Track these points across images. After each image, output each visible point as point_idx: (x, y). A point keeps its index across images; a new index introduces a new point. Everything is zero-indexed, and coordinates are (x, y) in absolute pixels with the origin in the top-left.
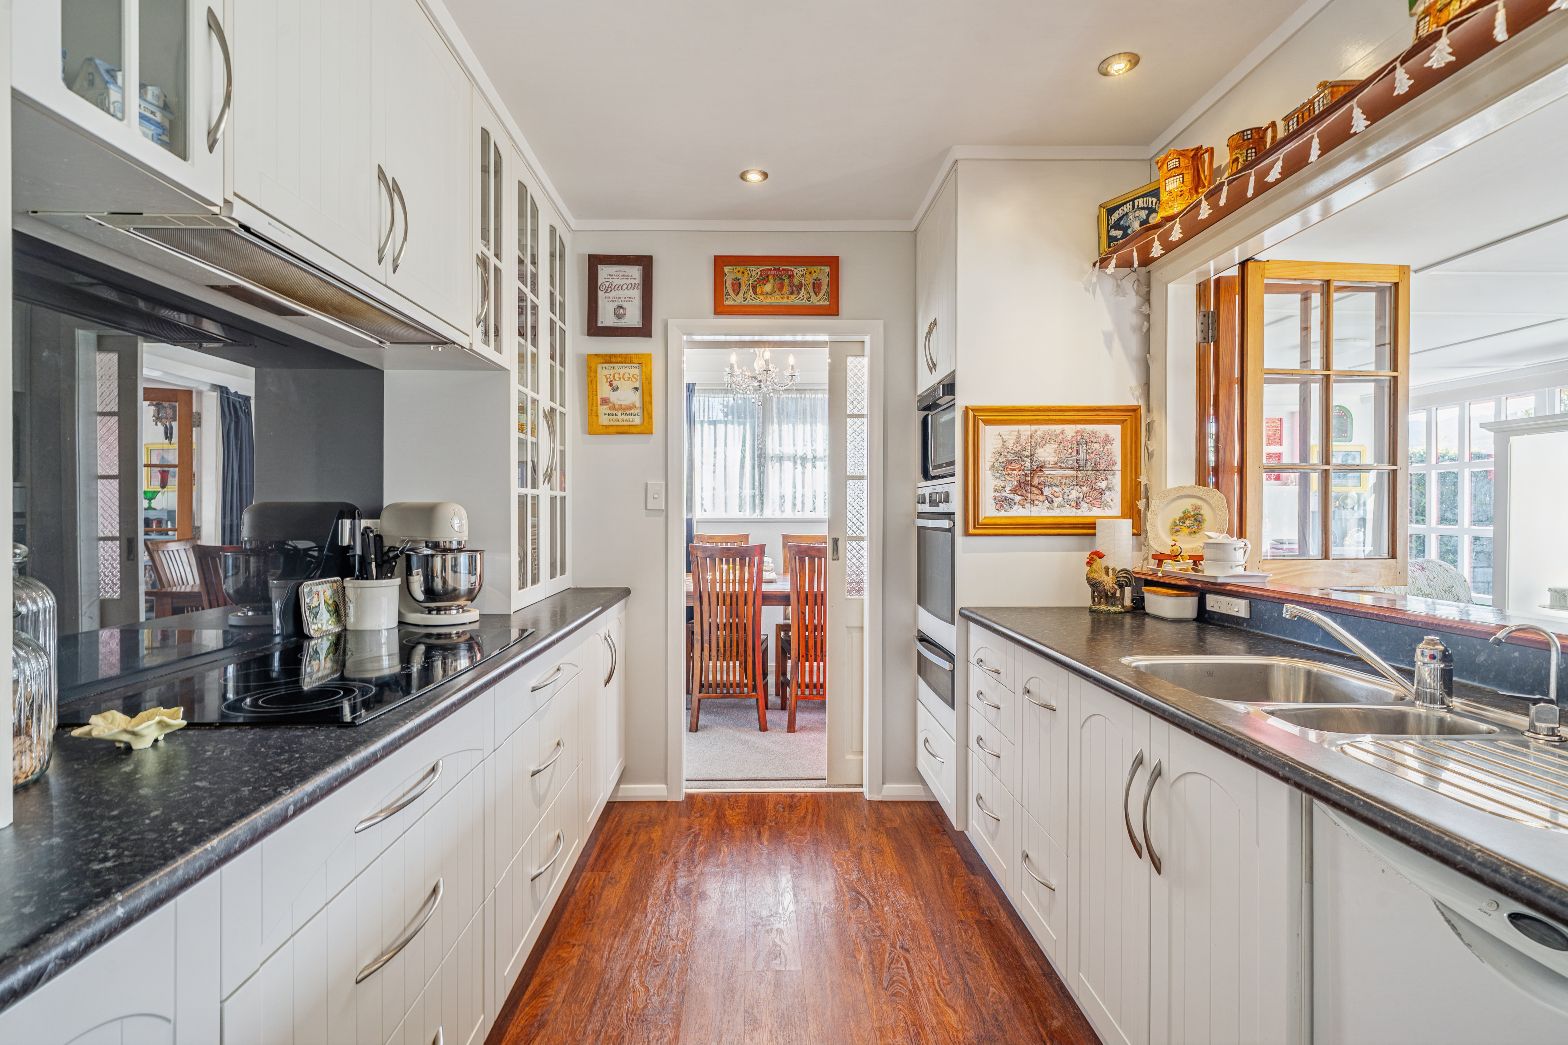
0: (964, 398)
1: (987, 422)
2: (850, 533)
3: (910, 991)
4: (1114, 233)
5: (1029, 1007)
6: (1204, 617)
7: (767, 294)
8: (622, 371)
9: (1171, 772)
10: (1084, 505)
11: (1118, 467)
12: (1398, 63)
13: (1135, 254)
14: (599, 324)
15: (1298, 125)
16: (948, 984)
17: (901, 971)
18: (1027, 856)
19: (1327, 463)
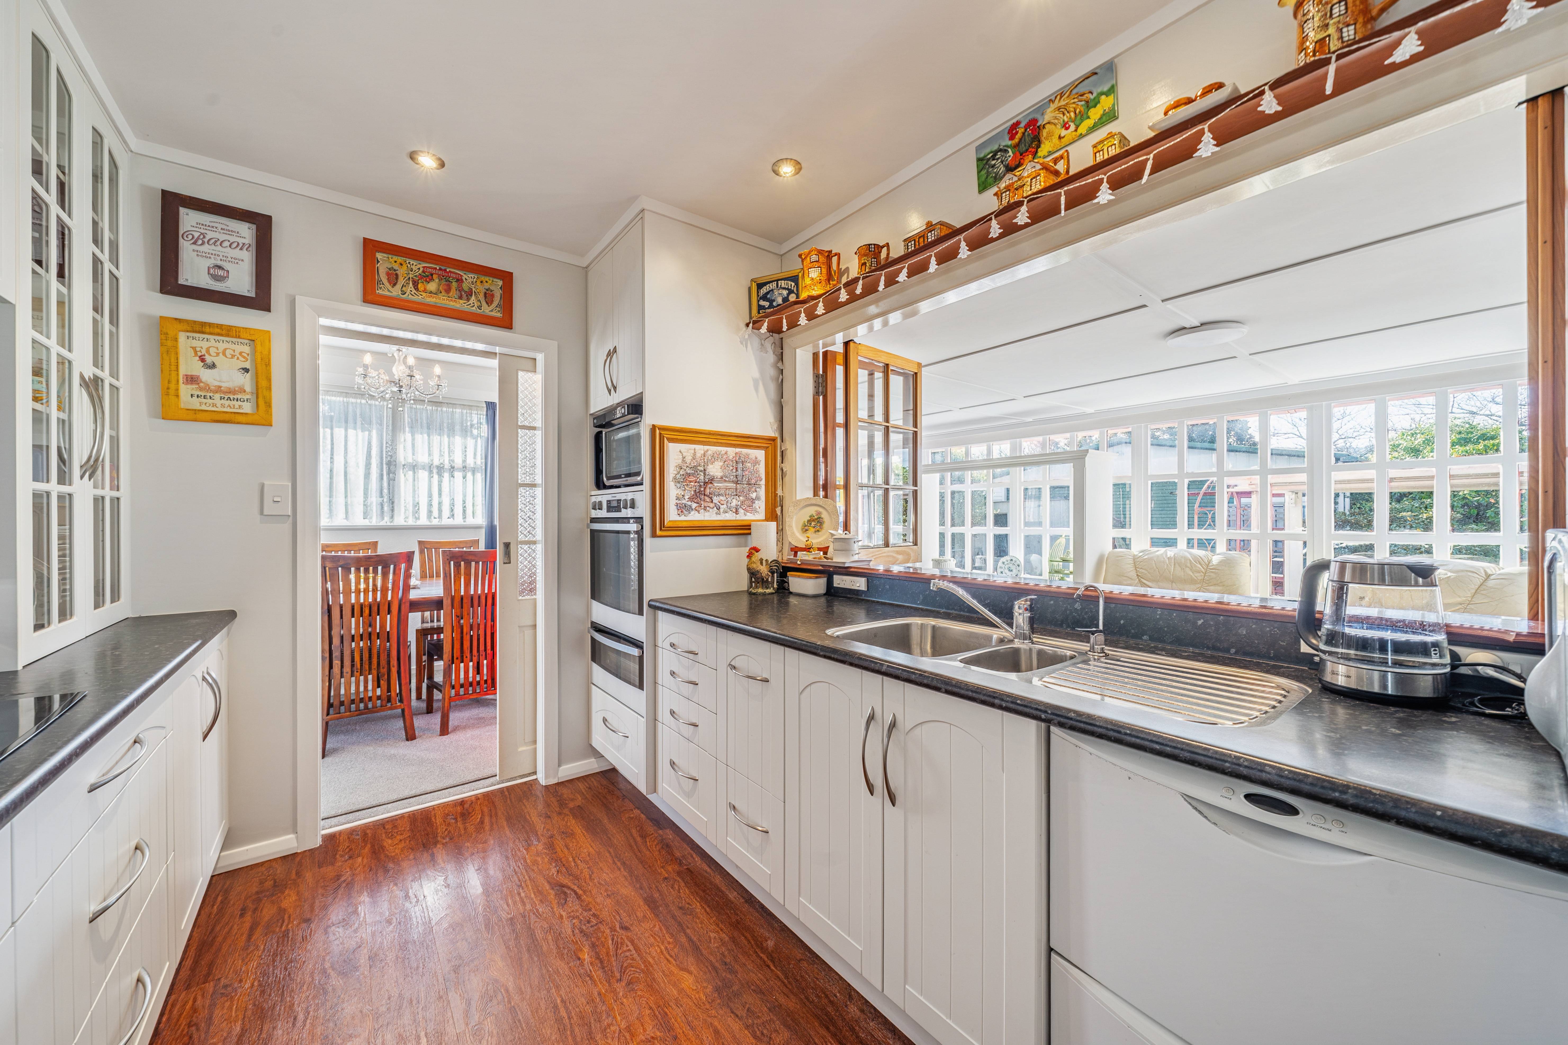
0: (650, 417)
1: (671, 440)
2: (521, 537)
3: (643, 971)
4: (762, 303)
5: (746, 937)
6: (832, 593)
7: (431, 292)
8: (222, 346)
9: (906, 722)
10: (741, 511)
11: (763, 482)
12: (993, 216)
13: (784, 321)
14: (181, 281)
15: (915, 247)
16: (675, 947)
17: (628, 954)
18: (734, 807)
19: (888, 484)
